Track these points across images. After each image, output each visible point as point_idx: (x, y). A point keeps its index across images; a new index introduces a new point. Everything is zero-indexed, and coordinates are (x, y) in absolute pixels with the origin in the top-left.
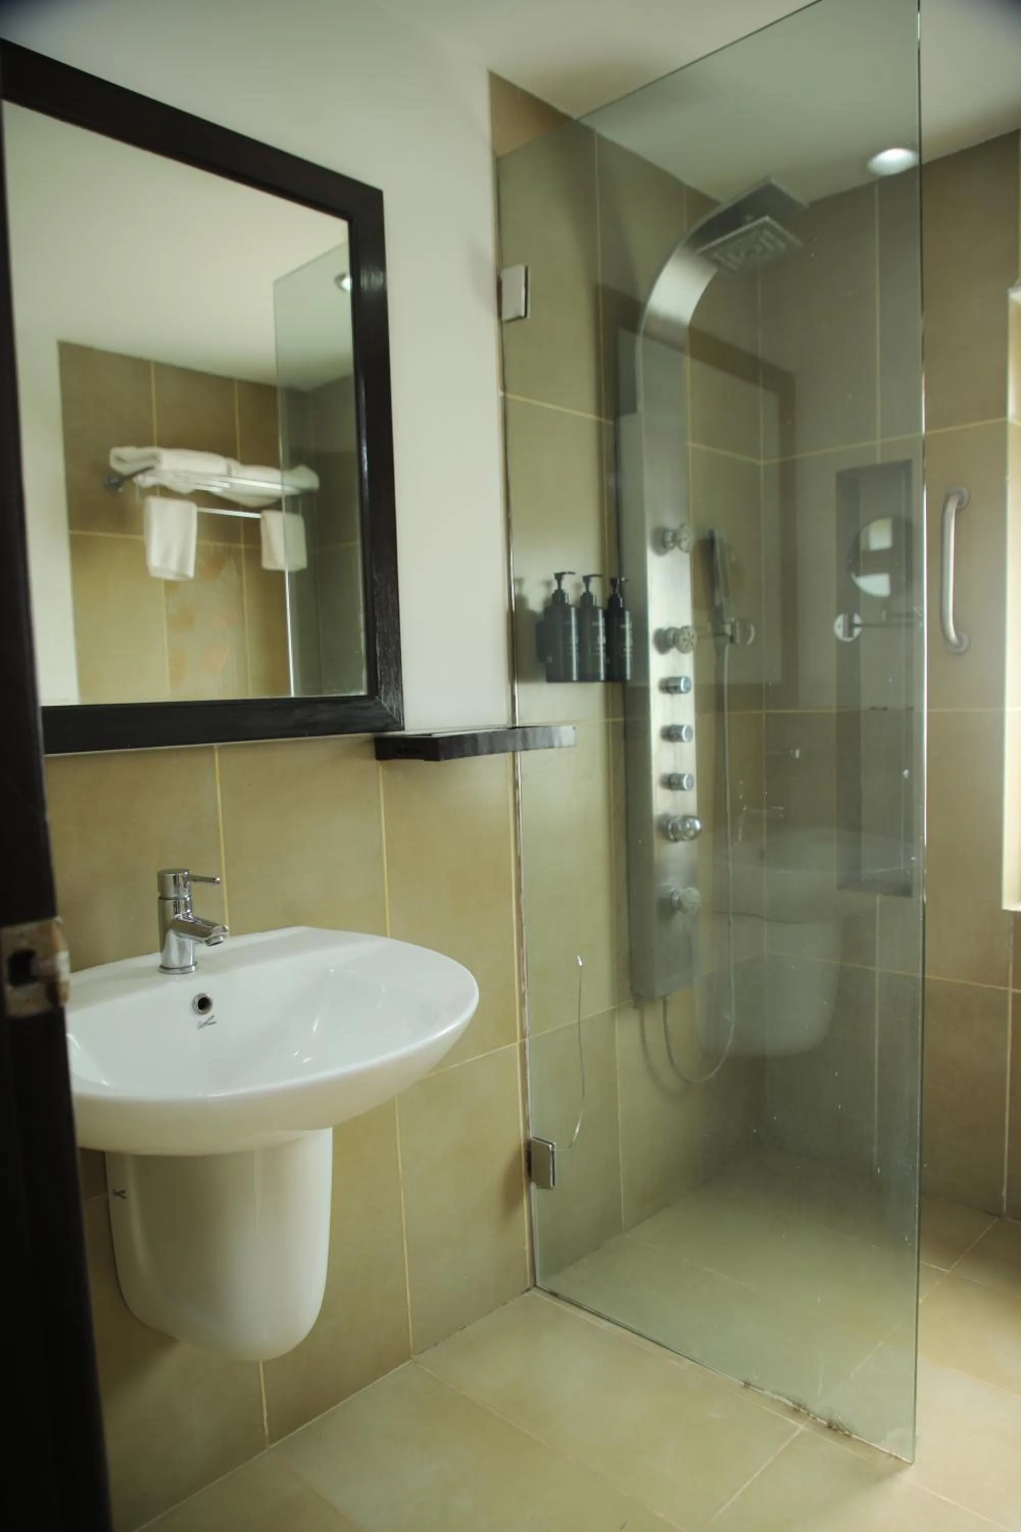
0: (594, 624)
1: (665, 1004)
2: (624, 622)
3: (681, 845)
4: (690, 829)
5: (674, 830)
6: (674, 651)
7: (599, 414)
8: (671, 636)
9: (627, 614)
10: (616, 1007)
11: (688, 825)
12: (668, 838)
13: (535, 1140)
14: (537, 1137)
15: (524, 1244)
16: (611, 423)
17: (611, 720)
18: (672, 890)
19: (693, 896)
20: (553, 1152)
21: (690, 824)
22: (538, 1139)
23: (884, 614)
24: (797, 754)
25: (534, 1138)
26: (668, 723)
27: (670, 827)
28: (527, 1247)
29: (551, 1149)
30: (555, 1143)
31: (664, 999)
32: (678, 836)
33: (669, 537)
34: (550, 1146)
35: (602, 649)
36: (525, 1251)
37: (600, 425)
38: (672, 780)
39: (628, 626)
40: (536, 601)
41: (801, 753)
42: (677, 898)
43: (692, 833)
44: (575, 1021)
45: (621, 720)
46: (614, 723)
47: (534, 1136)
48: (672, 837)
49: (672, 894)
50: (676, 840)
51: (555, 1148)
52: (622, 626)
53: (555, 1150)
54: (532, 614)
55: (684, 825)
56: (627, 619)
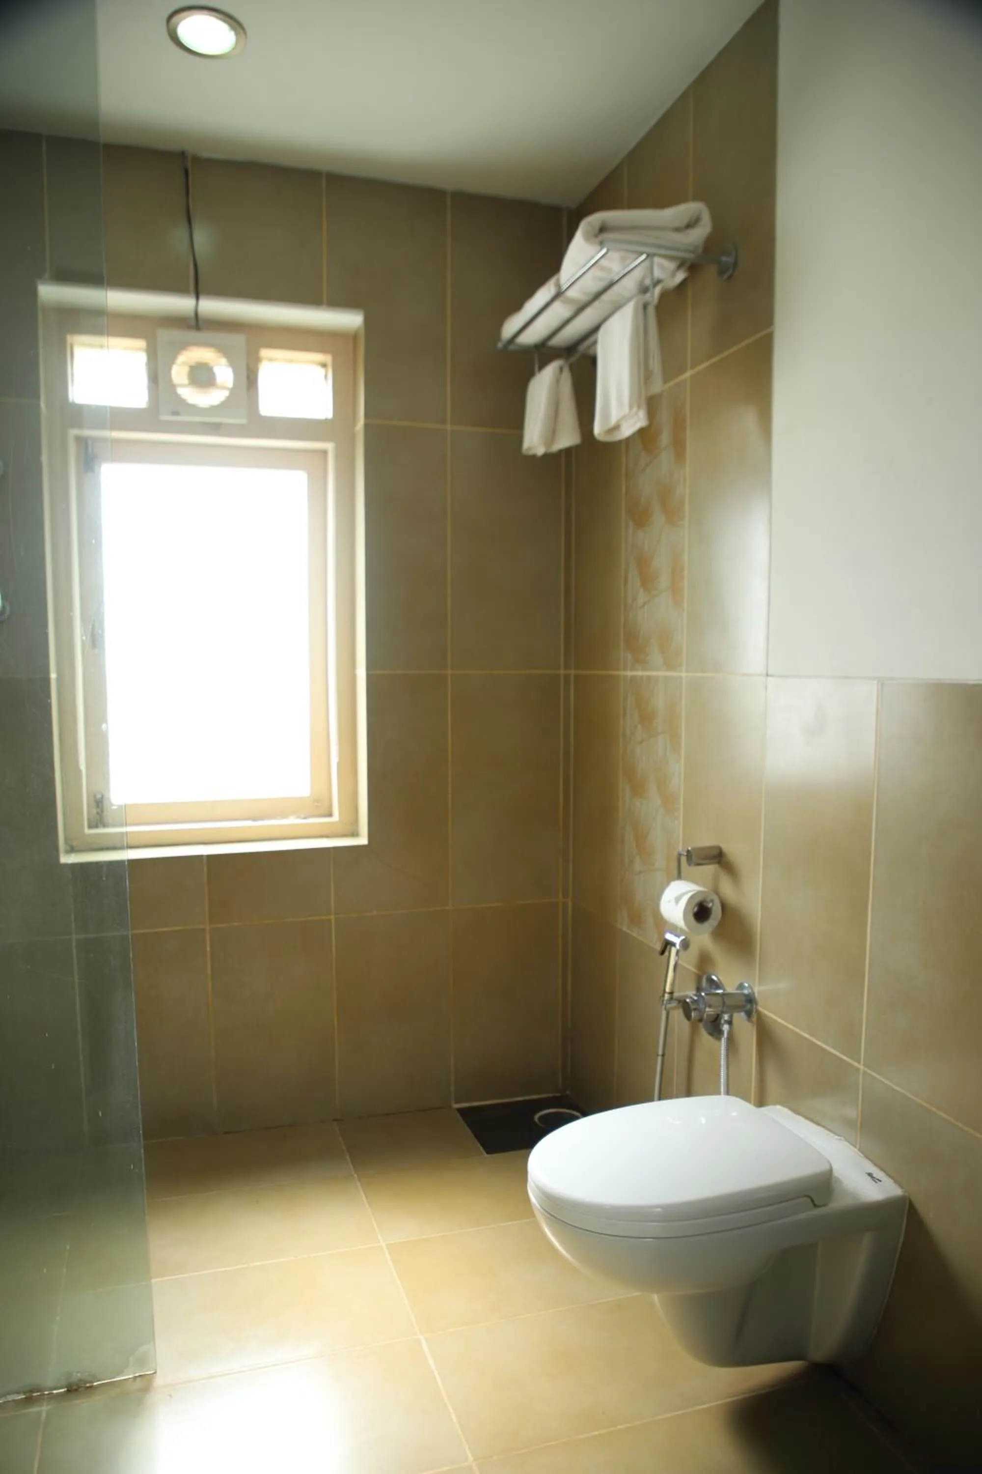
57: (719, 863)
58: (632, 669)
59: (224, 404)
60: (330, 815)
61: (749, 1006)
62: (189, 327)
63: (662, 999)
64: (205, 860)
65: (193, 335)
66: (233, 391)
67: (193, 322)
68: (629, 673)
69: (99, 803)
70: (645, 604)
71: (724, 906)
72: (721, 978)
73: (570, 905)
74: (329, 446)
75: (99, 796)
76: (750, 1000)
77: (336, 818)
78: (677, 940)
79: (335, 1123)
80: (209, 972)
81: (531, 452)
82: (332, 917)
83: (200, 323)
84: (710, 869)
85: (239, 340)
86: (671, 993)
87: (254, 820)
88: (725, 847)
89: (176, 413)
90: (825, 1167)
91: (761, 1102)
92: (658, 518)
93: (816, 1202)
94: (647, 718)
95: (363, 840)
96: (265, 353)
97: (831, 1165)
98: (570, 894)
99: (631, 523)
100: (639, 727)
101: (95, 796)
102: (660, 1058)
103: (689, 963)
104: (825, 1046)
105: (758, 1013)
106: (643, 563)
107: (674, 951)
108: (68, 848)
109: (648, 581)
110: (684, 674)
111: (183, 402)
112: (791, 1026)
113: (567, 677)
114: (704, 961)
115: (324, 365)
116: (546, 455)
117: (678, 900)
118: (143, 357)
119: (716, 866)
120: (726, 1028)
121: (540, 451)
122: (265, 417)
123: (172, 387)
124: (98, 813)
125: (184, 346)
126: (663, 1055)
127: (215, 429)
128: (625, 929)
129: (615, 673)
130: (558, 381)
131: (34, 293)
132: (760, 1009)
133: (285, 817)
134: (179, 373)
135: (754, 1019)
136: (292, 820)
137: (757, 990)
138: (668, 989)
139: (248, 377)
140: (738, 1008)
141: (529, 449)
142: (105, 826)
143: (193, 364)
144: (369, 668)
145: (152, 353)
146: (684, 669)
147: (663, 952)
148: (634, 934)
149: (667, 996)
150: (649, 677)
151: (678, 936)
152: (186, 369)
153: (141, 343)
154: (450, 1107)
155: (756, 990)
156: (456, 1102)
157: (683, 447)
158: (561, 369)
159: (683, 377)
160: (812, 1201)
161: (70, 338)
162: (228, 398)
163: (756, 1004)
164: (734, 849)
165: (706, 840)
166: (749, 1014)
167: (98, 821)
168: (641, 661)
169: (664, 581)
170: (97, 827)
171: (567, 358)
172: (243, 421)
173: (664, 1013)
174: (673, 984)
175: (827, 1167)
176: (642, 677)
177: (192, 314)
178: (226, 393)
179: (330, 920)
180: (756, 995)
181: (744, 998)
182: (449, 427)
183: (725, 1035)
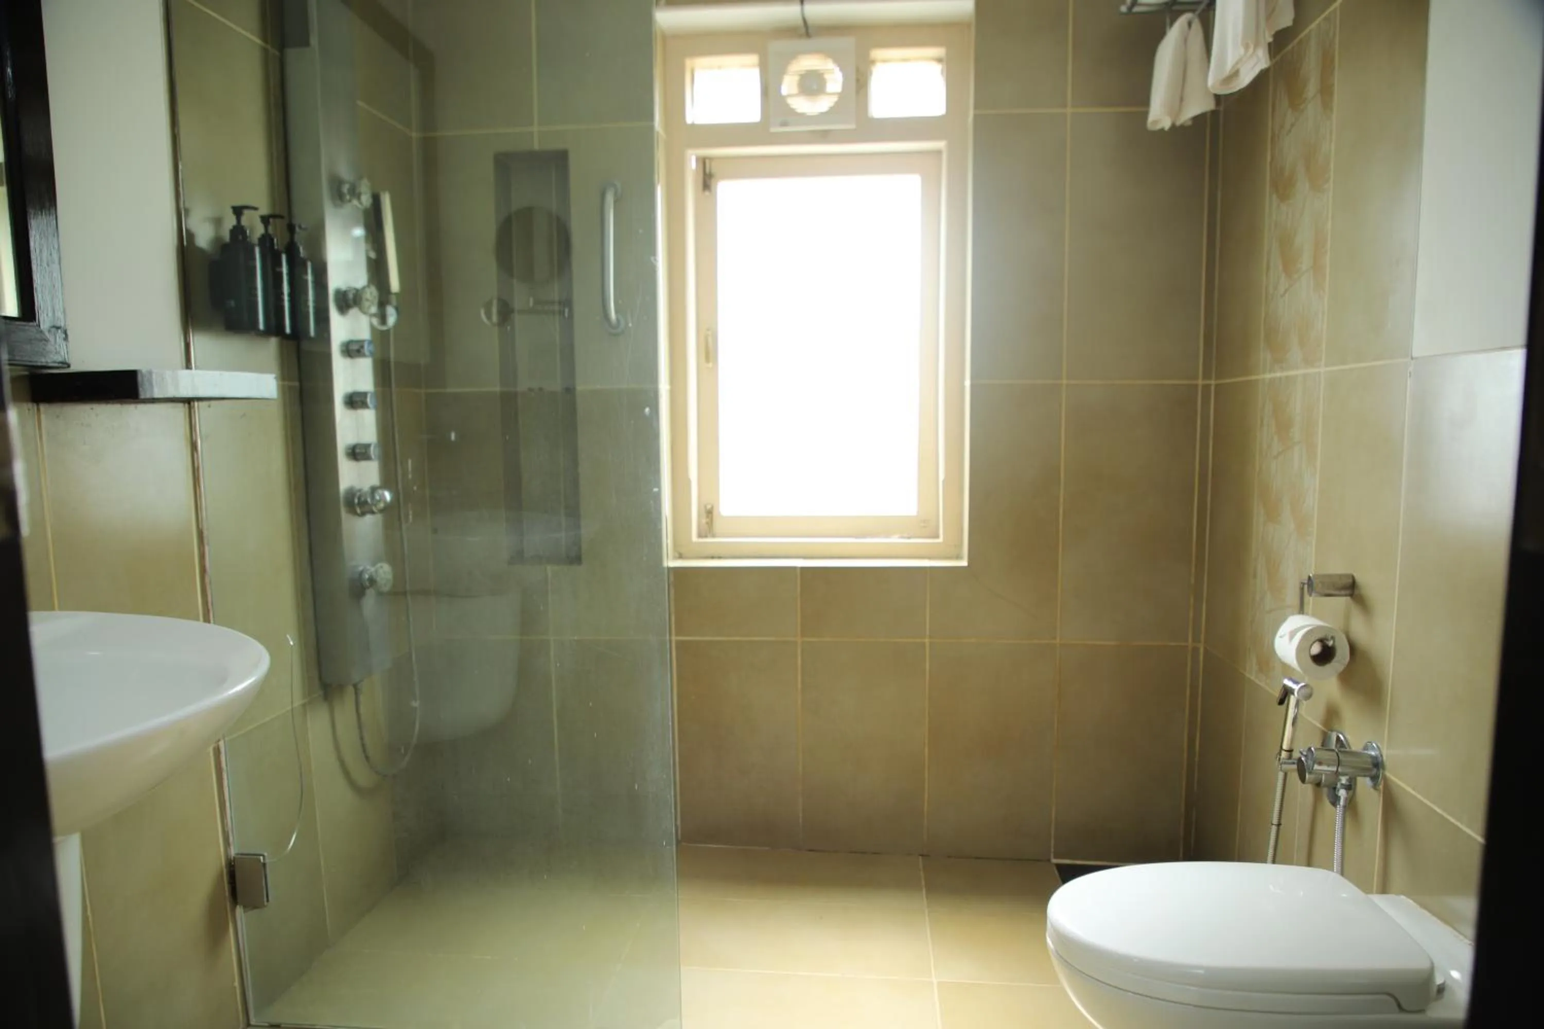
0: (278, 269)
1: (357, 694)
2: (306, 273)
3: (369, 518)
4: (379, 501)
5: (363, 503)
6: (354, 311)
7: (265, 39)
8: (351, 296)
9: (309, 264)
10: (306, 701)
11: (378, 498)
12: (355, 513)
13: (239, 856)
14: (240, 852)
15: (233, 981)
16: (277, 53)
17: (286, 383)
18: (361, 568)
19: (384, 572)
20: (264, 865)
21: (380, 496)
22: (242, 854)
23: (531, 300)
24: (453, 436)
25: (238, 854)
26: (350, 389)
27: (356, 501)
28: (237, 984)
29: (262, 860)
30: (266, 854)
31: (355, 686)
32: (366, 508)
33: (345, 188)
34: (261, 858)
35: (286, 298)
36: (235, 988)
37: (265, 51)
38: (358, 451)
39: (310, 278)
40: (204, 237)
41: (456, 437)
42: (367, 576)
43: (382, 505)
44: (289, 708)
45: (297, 384)
46: (290, 388)
47: (237, 852)
48: (359, 511)
49: (361, 573)
50: (363, 514)
51: (266, 858)
52: (305, 277)
53: (267, 861)
54: (201, 250)
55: (373, 497)
56: (309, 271)
57: (1351, 595)
58: (1270, 371)
59: (832, 110)
60: (937, 537)
61: (1374, 771)
62: (800, 36)
63: (1278, 756)
64: (798, 571)
65: (805, 43)
66: (841, 95)
67: (803, 31)
68: (1268, 376)
69: (709, 513)
70: (1286, 291)
71: (1353, 649)
72: (1348, 737)
73: (1202, 650)
74: (941, 145)
75: (709, 507)
76: (1377, 764)
77: (940, 540)
78: (1296, 687)
79: (920, 857)
80: (799, 686)
81: (1158, 127)
82: (927, 640)
83: (810, 31)
84: (1342, 602)
85: (847, 43)
86: (1290, 751)
87: (856, 537)
88: (1359, 578)
89: (784, 124)
90: (1423, 965)
91: (1384, 889)
92: (1302, 186)
93: (1404, 1005)
94: (1284, 427)
95: (964, 563)
96: (877, 54)
97: (1432, 964)
98: (1202, 637)
99: (1274, 197)
100: (1276, 439)
101: (705, 507)
102: (1274, 828)
103: (1313, 715)
104: (1458, 824)
105: (1385, 779)
106: (1286, 242)
107: (1293, 700)
108: (677, 555)
109: (1289, 266)
110: (1322, 369)
111: (793, 112)
112: (1419, 797)
113: (1206, 388)
114: (1331, 716)
115: (939, 60)
116: (1173, 127)
117: (1292, 634)
118: (756, 73)
119: (1349, 598)
120: (1342, 793)
121: (1166, 124)
122: (878, 120)
123: (782, 100)
124: (707, 523)
125: (794, 55)
126: (1279, 825)
127: (824, 136)
128: (1253, 678)
129: (1254, 377)
130: (1186, 40)
131: (648, 20)
132: (1388, 774)
133: (888, 535)
134: (789, 85)
135: (1381, 787)
136: (895, 539)
137: (1387, 754)
138: (1285, 747)
139: (858, 80)
140: (1364, 772)
141: (1155, 122)
142: (714, 536)
143: (803, 73)
144: (972, 378)
145: (764, 67)
146: (1323, 362)
147: (1281, 702)
148: (1262, 684)
149: (1284, 754)
150: (1287, 377)
151: (1296, 683)
152: (796, 78)
153: (753, 59)
154: (1049, 860)
155: (1385, 752)
156: (1055, 857)
157: (1331, 94)
158: (1190, 24)
159: (1332, 8)
160: (1396, 1000)
161: (689, 63)
162: (837, 103)
163: (1384, 768)
164: (1367, 580)
165: (1337, 567)
166: (1374, 778)
167: (707, 529)
168: (1279, 361)
169: (1305, 262)
170: (706, 537)
171: (1193, 11)
172: (852, 126)
173: (1281, 775)
174: (1292, 740)
175: (1425, 965)
176: (1280, 378)
177: (800, 22)
178: (835, 99)
179: (923, 644)
180: (1385, 758)
181: (1369, 760)
182: (1069, 110)
183: (1342, 802)
